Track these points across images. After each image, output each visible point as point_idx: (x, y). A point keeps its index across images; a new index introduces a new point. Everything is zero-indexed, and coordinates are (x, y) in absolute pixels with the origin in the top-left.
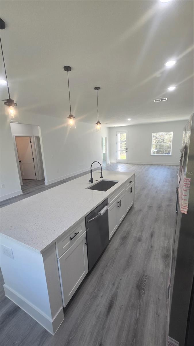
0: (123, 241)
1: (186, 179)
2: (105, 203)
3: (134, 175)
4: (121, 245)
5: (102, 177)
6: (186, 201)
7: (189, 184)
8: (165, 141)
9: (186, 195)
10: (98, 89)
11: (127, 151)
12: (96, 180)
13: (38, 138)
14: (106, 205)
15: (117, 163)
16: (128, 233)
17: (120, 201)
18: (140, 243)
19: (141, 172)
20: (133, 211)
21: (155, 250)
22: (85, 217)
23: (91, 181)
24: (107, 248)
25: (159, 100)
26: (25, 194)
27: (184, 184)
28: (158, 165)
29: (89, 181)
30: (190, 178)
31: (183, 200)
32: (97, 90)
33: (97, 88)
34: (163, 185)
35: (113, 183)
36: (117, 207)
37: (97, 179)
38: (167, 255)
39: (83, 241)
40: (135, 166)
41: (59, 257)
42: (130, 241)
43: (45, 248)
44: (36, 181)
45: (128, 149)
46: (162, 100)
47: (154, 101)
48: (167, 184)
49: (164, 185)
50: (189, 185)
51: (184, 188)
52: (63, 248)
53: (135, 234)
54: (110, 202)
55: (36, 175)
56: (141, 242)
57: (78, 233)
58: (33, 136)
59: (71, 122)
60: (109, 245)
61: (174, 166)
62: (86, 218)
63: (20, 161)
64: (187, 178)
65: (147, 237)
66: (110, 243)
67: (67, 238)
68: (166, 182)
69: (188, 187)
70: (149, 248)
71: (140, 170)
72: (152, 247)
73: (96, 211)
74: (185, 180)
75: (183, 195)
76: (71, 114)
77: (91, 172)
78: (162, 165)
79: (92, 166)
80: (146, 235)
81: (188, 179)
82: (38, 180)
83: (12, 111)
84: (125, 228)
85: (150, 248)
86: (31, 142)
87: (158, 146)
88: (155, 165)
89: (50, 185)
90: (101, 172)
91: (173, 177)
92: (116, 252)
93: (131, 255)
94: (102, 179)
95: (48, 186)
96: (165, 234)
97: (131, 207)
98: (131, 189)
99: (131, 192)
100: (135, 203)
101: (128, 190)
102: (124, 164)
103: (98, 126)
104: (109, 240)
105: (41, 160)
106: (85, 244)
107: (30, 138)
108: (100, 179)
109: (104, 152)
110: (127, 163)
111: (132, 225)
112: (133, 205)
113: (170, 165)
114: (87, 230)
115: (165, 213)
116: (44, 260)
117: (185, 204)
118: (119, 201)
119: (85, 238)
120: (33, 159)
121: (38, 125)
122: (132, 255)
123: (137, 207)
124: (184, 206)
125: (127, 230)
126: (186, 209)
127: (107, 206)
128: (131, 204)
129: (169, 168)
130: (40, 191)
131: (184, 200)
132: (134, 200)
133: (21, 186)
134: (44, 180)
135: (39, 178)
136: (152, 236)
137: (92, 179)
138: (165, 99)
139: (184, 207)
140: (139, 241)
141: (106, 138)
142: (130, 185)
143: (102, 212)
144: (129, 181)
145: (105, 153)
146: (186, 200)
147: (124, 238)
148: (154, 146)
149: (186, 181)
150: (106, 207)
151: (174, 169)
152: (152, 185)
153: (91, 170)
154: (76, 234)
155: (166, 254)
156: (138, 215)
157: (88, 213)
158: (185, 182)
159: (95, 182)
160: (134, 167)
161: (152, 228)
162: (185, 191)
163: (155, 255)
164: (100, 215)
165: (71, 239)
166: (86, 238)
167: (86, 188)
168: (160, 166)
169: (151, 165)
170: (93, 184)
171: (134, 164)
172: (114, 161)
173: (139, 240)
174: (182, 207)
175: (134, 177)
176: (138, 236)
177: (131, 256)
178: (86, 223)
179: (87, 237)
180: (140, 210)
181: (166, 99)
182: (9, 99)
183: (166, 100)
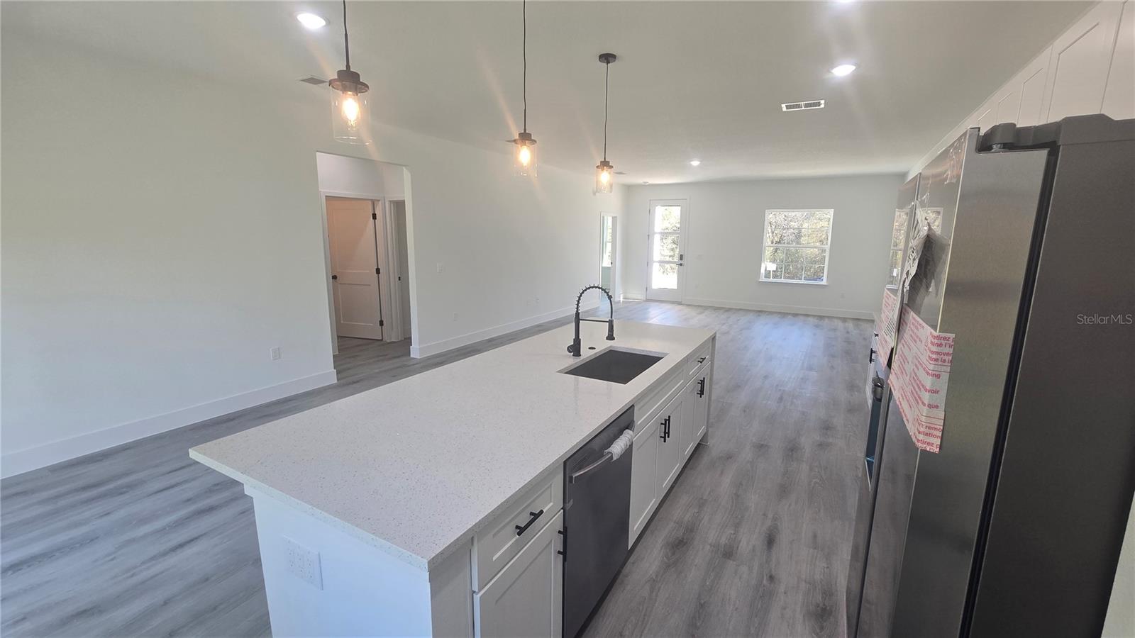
0: (673, 554)
1: (938, 338)
2: (623, 422)
3: (714, 338)
4: (668, 566)
5: (611, 337)
6: (935, 409)
7: (948, 354)
8: (803, 240)
9: (936, 392)
10: (610, 59)
11: (681, 265)
12: (590, 348)
13: (399, 206)
14: (628, 428)
15: (647, 300)
16: (691, 529)
17: (669, 420)
18: (731, 564)
19: (728, 333)
20: (705, 460)
21: (782, 589)
22: (565, 462)
23: (575, 349)
24: (621, 576)
25: (799, 106)
26: (344, 385)
27: (933, 352)
28: (784, 315)
29: (570, 349)
30: (953, 335)
31: (926, 408)
32: (608, 63)
33: (607, 58)
34: (802, 379)
35: (646, 361)
36: (658, 438)
37: (595, 342)
38: (824, 610)
39: (553, 541)
40: (707, 312)
41: (480, 591)
42: (699, 556)
43: (441, 553)
44: (379, 342)
45: (685, 257)
46: (807, 105)
47: (781, 108)
48: (814, 375)
49: (804, 380)
50: (948, 358)
51: (931, 367)
52: (494, 559)
53: (712, 532)
54: (639, 421)
55: (381, 323)
56: (734, 561)
57: (542, 512)
58: (384, 197)
59: (525, 155)
60: (628, 565)
61: (836, 320)
62: (568, 463)
63: (334, 277)
64: (943, 335)
65: (754, 546)
66: (631, 560)
67: (504, 526)
68: (810, 368)
69: (946, 364)
70: (762, 582)
71: (724, 328)
72: (771, 578)
73: (596, 445)
74: (936, 341)
75: (926, 390)
76: (525, 130)
77: (578, 319)
78: (795, 315)
79: (579, 299)
80: (749, 540)
81: (945, 339)
82: (388, 341)
83: (351, 108)
84: (681, 511)
85: (765, 582)
86: (374, 216)
87: (781, 255)
88: (771, 313)
89: (429, 358)
90: (611, 323)
91: (833, 356)
92: (652, 592)
93: (702, 602)
94: (610, 343)
95: (422, 361)
96: (815, 536)
97: (699, 444)
98: (702, 382)
99: (702, 392)
100: (710, 430)
101: (692, 384)
102: (669, 306)
103: (605, 177)
104: (629, 548)
105: (403, 279)
106: (559, 552)
107: (374, 203)
108: (602, 345)
109: (606, 263)
110: (680, 303)
111: (702, 504)
112: (704, 438)
113: (821, 318)
114: (569, 505)
115: (811, 469)
116: (434, 594)
117: (933, 421)
118: (666, 420)
119: (560, 532)
120: (378, 271)
121: (404, 166)
122: (704, 603)
123: (717, 445)
124: (930, 428)
125: (686, 519)
126: (936, 437)
127: (630, 432)
128: (700, 433)
129: (817, 326)
130: (395, 377)
131: (930, 406)
132: (707, 422)
133: (334, 356)
134: (408, 341)
135: (392, 335)
136: (770, 541)
137: (577, 341)
138: (819, 104)
139: (927, 431)
140: (729, 558)
141: (614, 219)
142: (700, 369)
143: (617, 448)
144: (698, 357)
145: (609, 268)
146: (937, 407)
147: (680, 545)
148: (768, 252)
149: (940, 345)
150: (628, 435)
151: (835, 330)
152: (766, 377)
153: (577, 314)
154: (535, 516)
155: (821, 605)
156: (722, 473)
157: (573, 447)
158: (934, 349)
159: (586, 354)
160: (702, 317)
161: (770, 516)
162: (933, 375)
163: (785, 609)
164: (612, 457)
165: (521, 530)
166: (564, 532)
167: (558, 372)
168: (789, 316)
169: (760, 312)
170: (582, 358)
171: (703, 308)
172: (637, 295)
173: (728, 553)
174: (922, 429)
175: (711, 344)
176: (723, 540)
177: (702, 606)
178: (567, 480)
179: (565, 528)
180: (729, 457)
181: (822, 102)
182: (345, 69)
183: (822, 106)
